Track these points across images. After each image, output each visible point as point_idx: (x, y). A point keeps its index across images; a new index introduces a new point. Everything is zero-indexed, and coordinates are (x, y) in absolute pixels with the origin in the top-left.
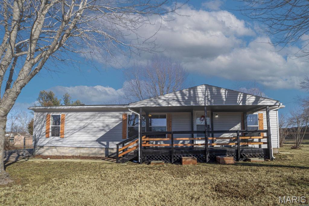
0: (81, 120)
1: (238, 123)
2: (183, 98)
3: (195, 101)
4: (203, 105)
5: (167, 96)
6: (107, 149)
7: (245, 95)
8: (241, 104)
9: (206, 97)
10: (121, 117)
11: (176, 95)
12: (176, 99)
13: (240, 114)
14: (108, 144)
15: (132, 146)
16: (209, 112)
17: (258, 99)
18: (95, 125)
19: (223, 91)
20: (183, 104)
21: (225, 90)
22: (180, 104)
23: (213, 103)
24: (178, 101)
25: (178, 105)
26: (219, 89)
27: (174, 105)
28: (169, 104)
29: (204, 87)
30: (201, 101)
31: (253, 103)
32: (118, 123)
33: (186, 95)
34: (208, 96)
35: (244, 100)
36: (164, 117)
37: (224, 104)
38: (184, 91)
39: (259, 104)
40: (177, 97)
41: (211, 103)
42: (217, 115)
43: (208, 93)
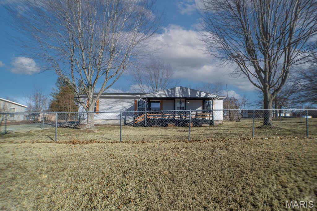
0: (109, 105)
1: (200, 106)
2: (168, 94)
3: (174, 95)
4: (179, 97)
5: (160, 92)
6: (125, 120)
7: (200, 92)
8: (198, 97)
9: (180, 93)
10: (133, 102)
11: (164, 92)
12: (164, 93)
13: (202, 101)
14: (126, 118)
15: (140, 119)
16: (184, 100)
17: (207, 94)
18: (118, 107)
19: (189, 90)
20: (168, 97)
21: (191, 90)
22: (167, 96)
23: (184, 96)
24: (165, 95)
25: (166, 97)
26: (187, 89)
27: (163, 97)
28: (161, 96)
29: (179, 88)
30: (178, 95)
31: (204, 96)
32: (131, 106)
33: (169, 92)
34: (181, 93)
35: (200, 95)
36: (159, 102)
37: (190, 97)
38: (169, 90)
39: (208, 97)
40: (165, 93)
41: (182, 96)
42: (188, 101)
43: (181, 91)
